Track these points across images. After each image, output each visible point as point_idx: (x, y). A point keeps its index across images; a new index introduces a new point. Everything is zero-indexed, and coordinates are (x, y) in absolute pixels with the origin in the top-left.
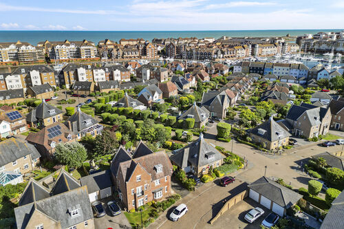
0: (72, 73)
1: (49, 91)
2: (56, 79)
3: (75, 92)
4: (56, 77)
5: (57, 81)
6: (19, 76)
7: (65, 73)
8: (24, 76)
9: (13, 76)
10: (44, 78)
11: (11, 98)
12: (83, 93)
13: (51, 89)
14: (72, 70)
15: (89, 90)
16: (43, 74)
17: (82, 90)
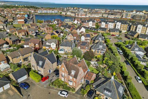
1: (117, 32)
2: (127, 28)
3: (128, 36)
4: (128, 27)
5: (128, 29)
6: (113, 23)
7: (132, 26)
8: (115, 24)
9: (111, 23)
11: (102, 30)
12: (130, 37)
13: (118, 31)
14: (136, 25)
15: (133, 36)
16: (122, 25)
17: (131, 35)
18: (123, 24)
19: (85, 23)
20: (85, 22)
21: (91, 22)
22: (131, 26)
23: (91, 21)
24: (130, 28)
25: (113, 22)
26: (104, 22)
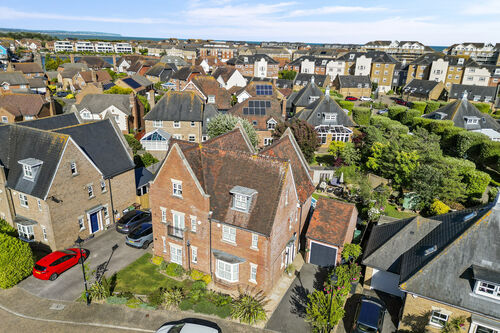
0: (422, 68)
1: (363, 86)
2: (394, 77)
3: (404, 98)
4: (397, 74)
5: (395, 81)
6: (344, 63)
7: (411, 68)
8: (350, 64)
9: (337, 62)
10: (375, 72)
13: (367, 85)
15: (426, 96)
16: (376, 65)
17: (416, 94)
18: (379, 61)
19: (241, 66)
20: (239, 63)
21: (263, 63)
22: (407, 68)
23: (263, 60)
24: (402, 77)
25: (341, 59)
26: (310, 60)
